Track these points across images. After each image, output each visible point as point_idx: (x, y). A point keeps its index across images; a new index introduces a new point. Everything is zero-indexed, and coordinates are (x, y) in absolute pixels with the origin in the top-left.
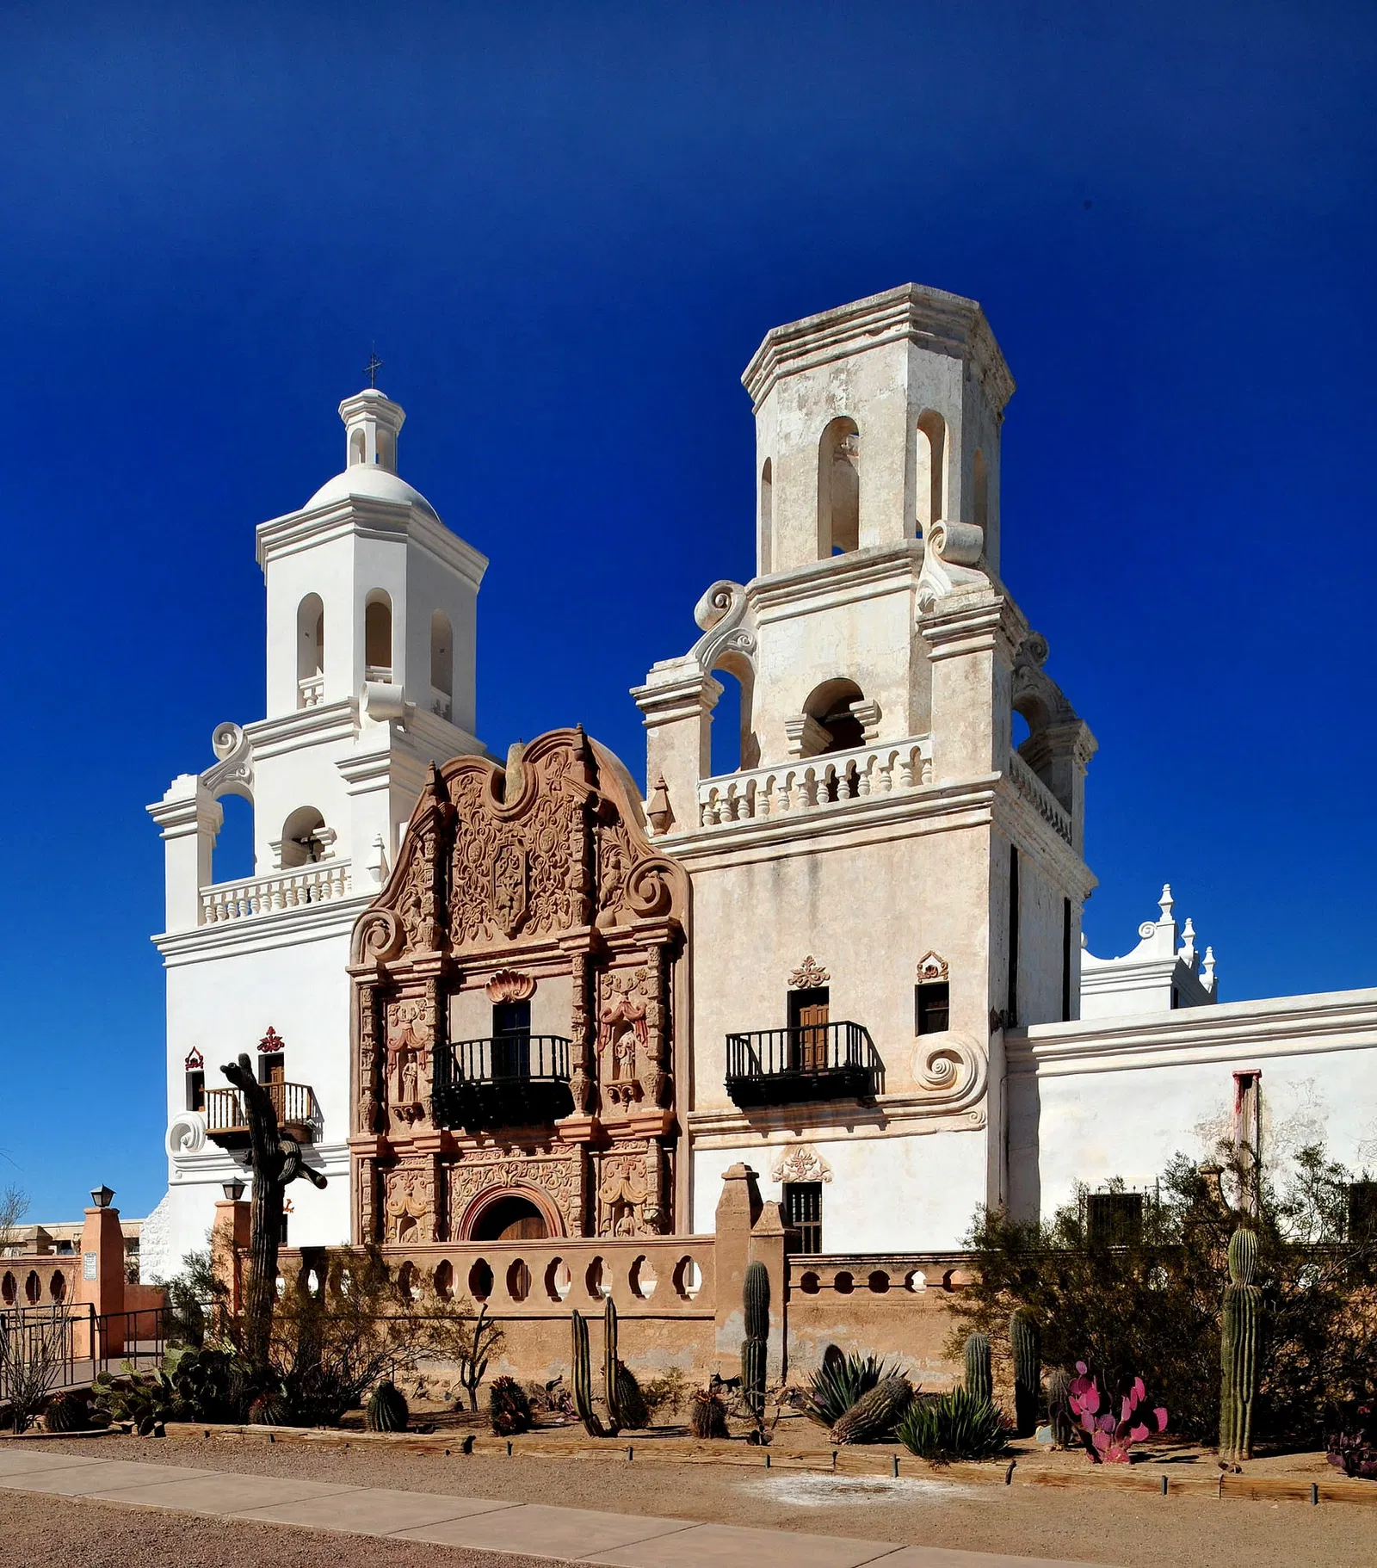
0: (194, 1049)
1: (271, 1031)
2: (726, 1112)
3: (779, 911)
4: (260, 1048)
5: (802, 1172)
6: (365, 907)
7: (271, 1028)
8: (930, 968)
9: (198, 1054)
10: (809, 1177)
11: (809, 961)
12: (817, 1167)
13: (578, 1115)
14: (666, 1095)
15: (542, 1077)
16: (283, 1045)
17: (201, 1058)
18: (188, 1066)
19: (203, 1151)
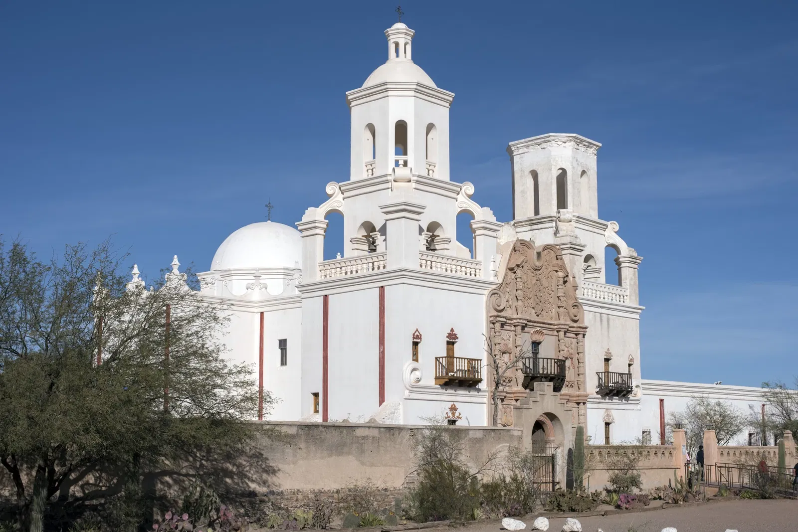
0: (417, 330)
1: (452, 330)
2: (595, 396)
3: (601, 330)
4: (447, 337)
5: (609, 419)
6: (494, 287)
7: (452, 328)
8: (631, 359)
9: (419, 332)
10: (610, 421)
11: (608, 349)
12: (612, 417)
13: (565, 391)
16: (458, 338)
17: (421, 335)
18: (414, 338)
19: (421, 383)
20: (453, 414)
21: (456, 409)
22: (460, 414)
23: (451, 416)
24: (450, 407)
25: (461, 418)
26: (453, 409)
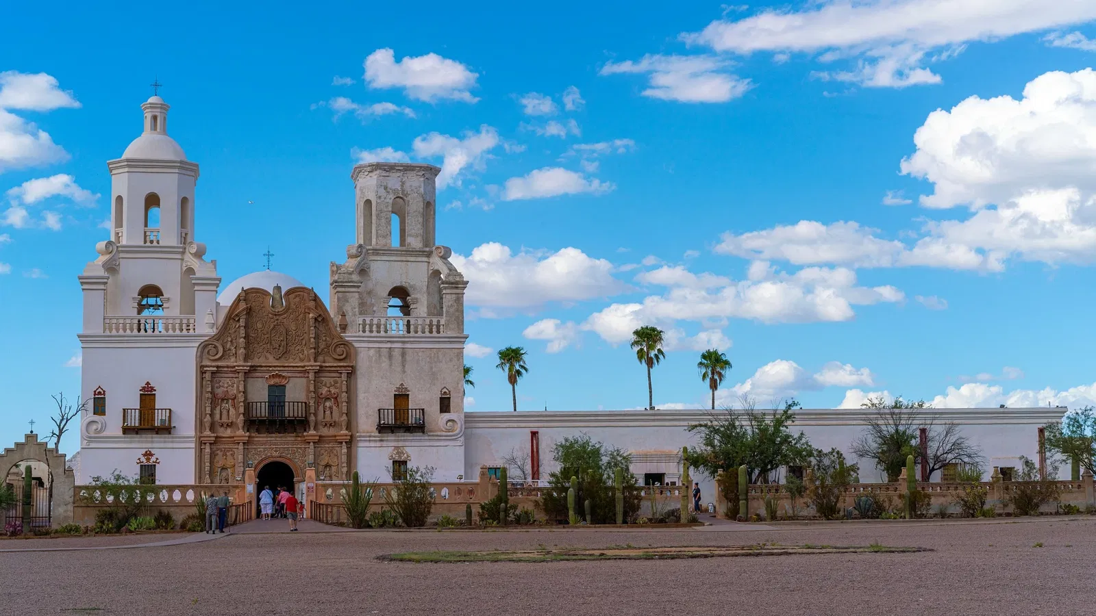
0: (99, 387)
1: (148, 384)
2: (373, 434)
3: (391, 365)
4: (141, 390)
5: (400, 457)
6: (207, 338)
7: (148, 382)
8: (445, 392)
9: (102, 389)
10: (403, 458)
11: (402, 384)
12: (405, 455)
13: (312, 432)
14: (348, 427)
15: (289, 417)
16: (154, 390)
17: (104, 391)
18: (95, 394)
19: (104, 434)
20: (148, 460)
21: (152, 455)
22: (157, 459)
23: (145, 461)
24: (144, 453)
25: (158, 463)
26: (148, 455)
